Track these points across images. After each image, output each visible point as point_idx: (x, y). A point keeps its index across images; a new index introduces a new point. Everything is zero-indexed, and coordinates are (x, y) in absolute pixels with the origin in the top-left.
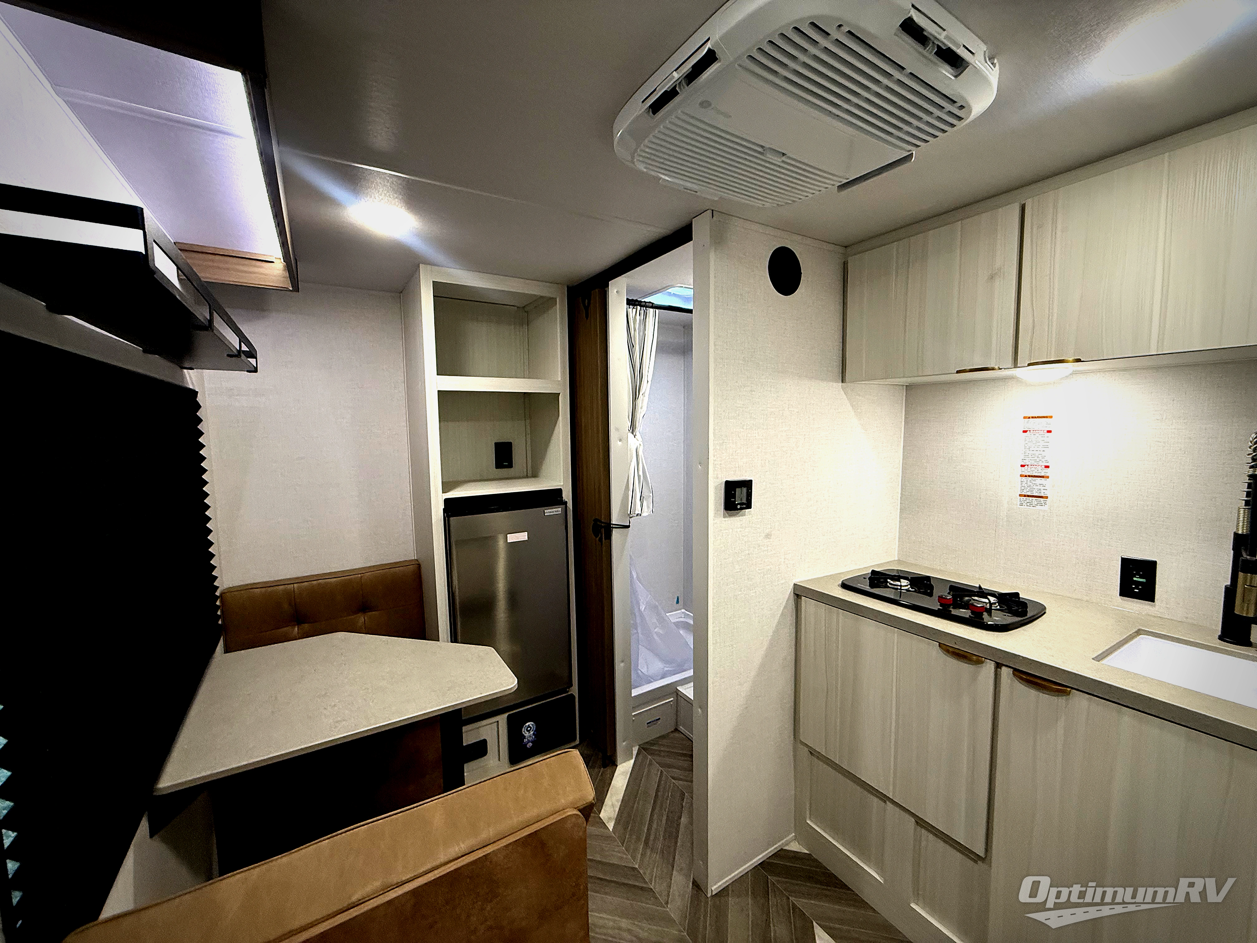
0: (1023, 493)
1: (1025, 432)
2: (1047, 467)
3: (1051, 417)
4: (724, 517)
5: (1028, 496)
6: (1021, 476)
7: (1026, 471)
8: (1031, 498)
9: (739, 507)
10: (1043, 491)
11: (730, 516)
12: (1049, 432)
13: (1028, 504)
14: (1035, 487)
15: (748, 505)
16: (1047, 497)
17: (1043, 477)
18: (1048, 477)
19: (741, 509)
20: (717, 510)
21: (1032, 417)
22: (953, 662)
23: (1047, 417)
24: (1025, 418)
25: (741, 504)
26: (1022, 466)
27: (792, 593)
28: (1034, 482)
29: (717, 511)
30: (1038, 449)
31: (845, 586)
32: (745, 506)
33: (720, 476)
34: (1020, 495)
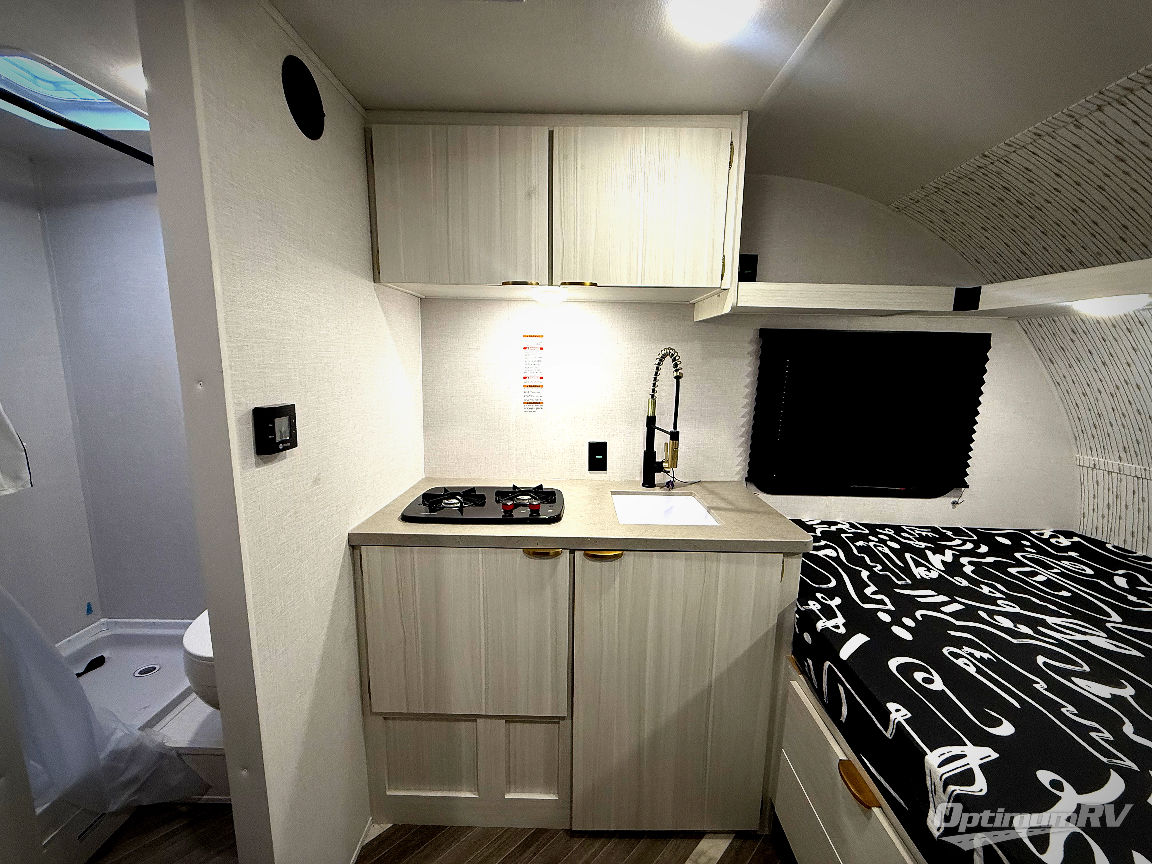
0: (526, 401)
1: (525, 348)
2: (541, 378)
3: (542, 336)
4: (257, 465)
5: (530, 403)
6: (524, 386)
7: (529, 382)
8: (531, 405)
9: (281, 446)
10: (540, 398)
11: (266, 462)
12: (542, 349)
13: (530, 410)
14: (534, 395)
15: (293, 443)
16: (542, 403)
17: (539, 386)
18: (542, 386)
19: (285, 449)
20: (244, 457)
21: (530, 336)
22: (536, 562)
23: (539, 336)
24: (524, 336)
25: (283, 442)
26: (525, 378)
27: (348, 546)
28: (533, 391)
29: (246, 458)
30: (535, 363)
31: (406, 518)
32: (289, 444)
33: (243, 400)
34: (524, 403)
